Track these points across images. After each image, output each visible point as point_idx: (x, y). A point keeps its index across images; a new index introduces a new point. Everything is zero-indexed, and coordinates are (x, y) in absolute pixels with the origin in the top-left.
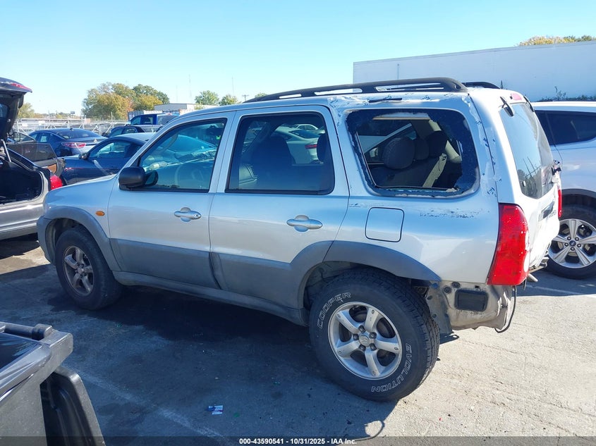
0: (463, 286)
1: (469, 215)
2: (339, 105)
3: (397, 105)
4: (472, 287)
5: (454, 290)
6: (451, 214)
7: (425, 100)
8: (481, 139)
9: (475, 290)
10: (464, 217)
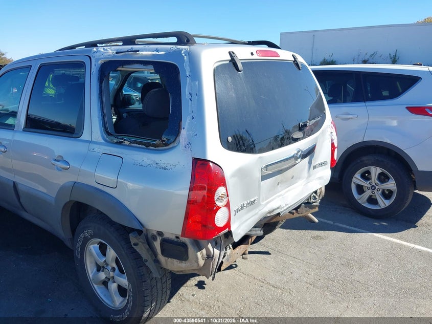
0: (166, 236)
1: (169, 167)
2: (97, 55)
3: (135, 57)
4: (173, 237)
5: (159, 239)
6: (155, 165)
7: (154, 53)
8: (187, 93)
9: (176, 240)
10: (165, 169)
